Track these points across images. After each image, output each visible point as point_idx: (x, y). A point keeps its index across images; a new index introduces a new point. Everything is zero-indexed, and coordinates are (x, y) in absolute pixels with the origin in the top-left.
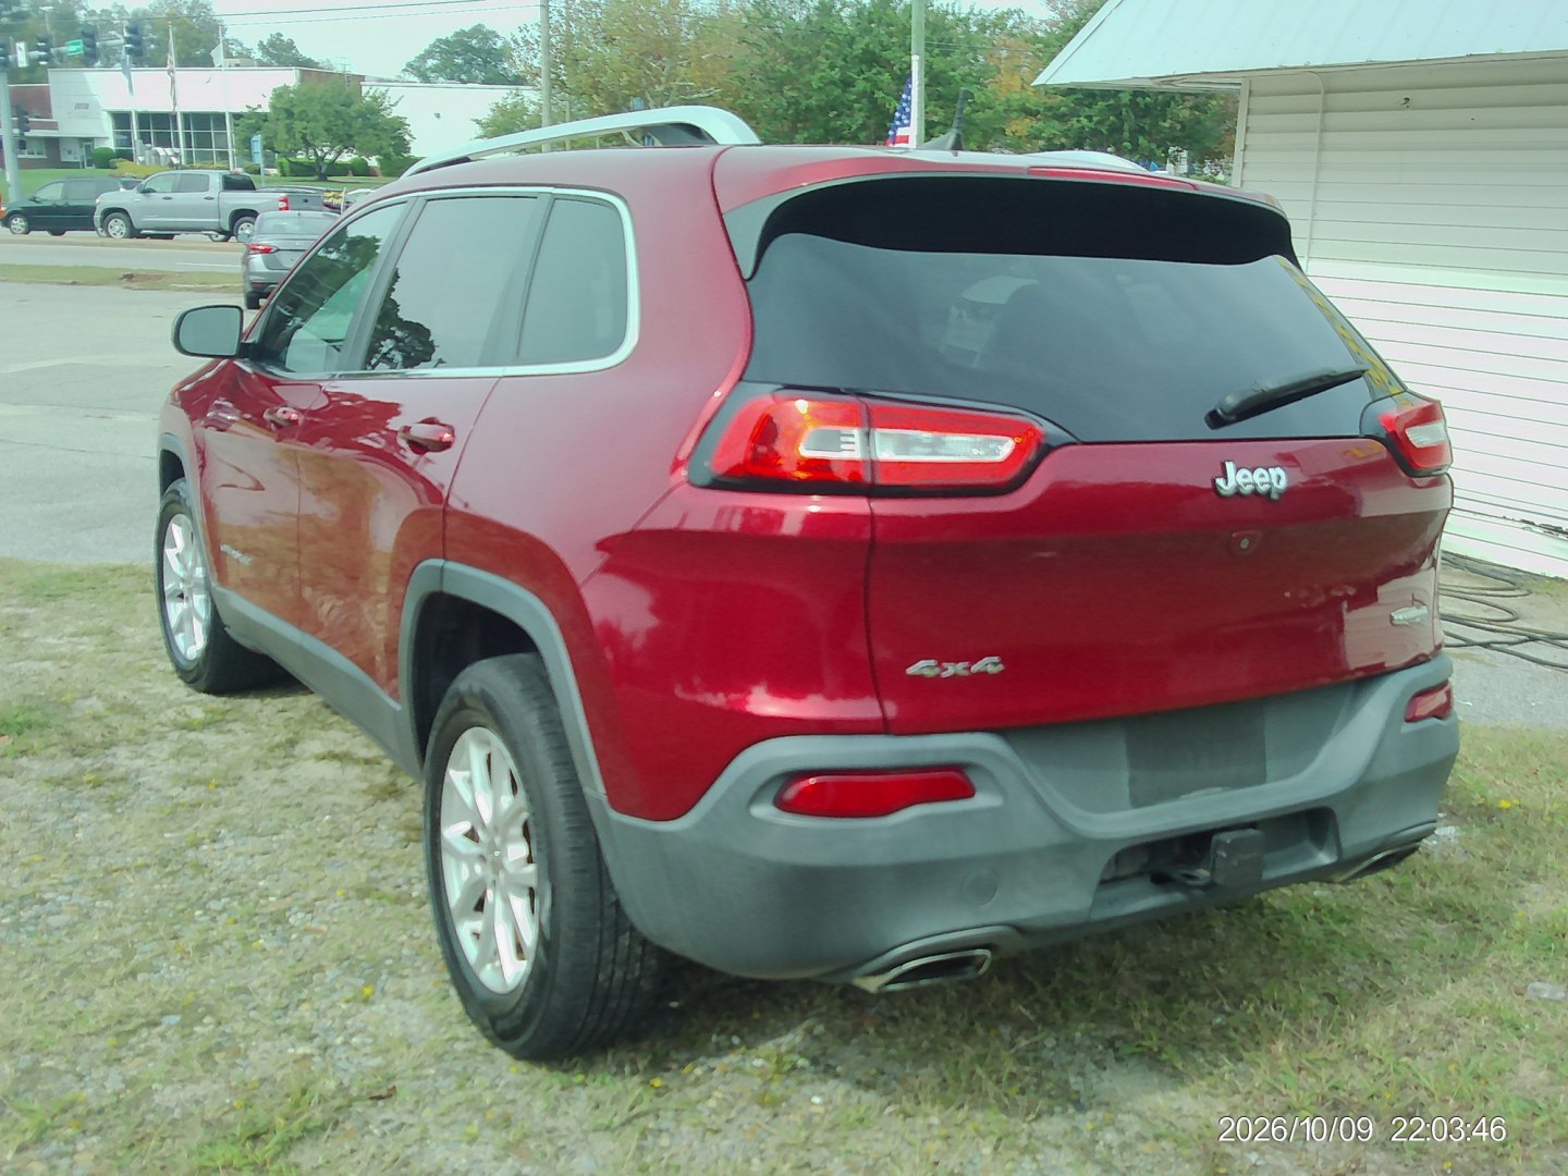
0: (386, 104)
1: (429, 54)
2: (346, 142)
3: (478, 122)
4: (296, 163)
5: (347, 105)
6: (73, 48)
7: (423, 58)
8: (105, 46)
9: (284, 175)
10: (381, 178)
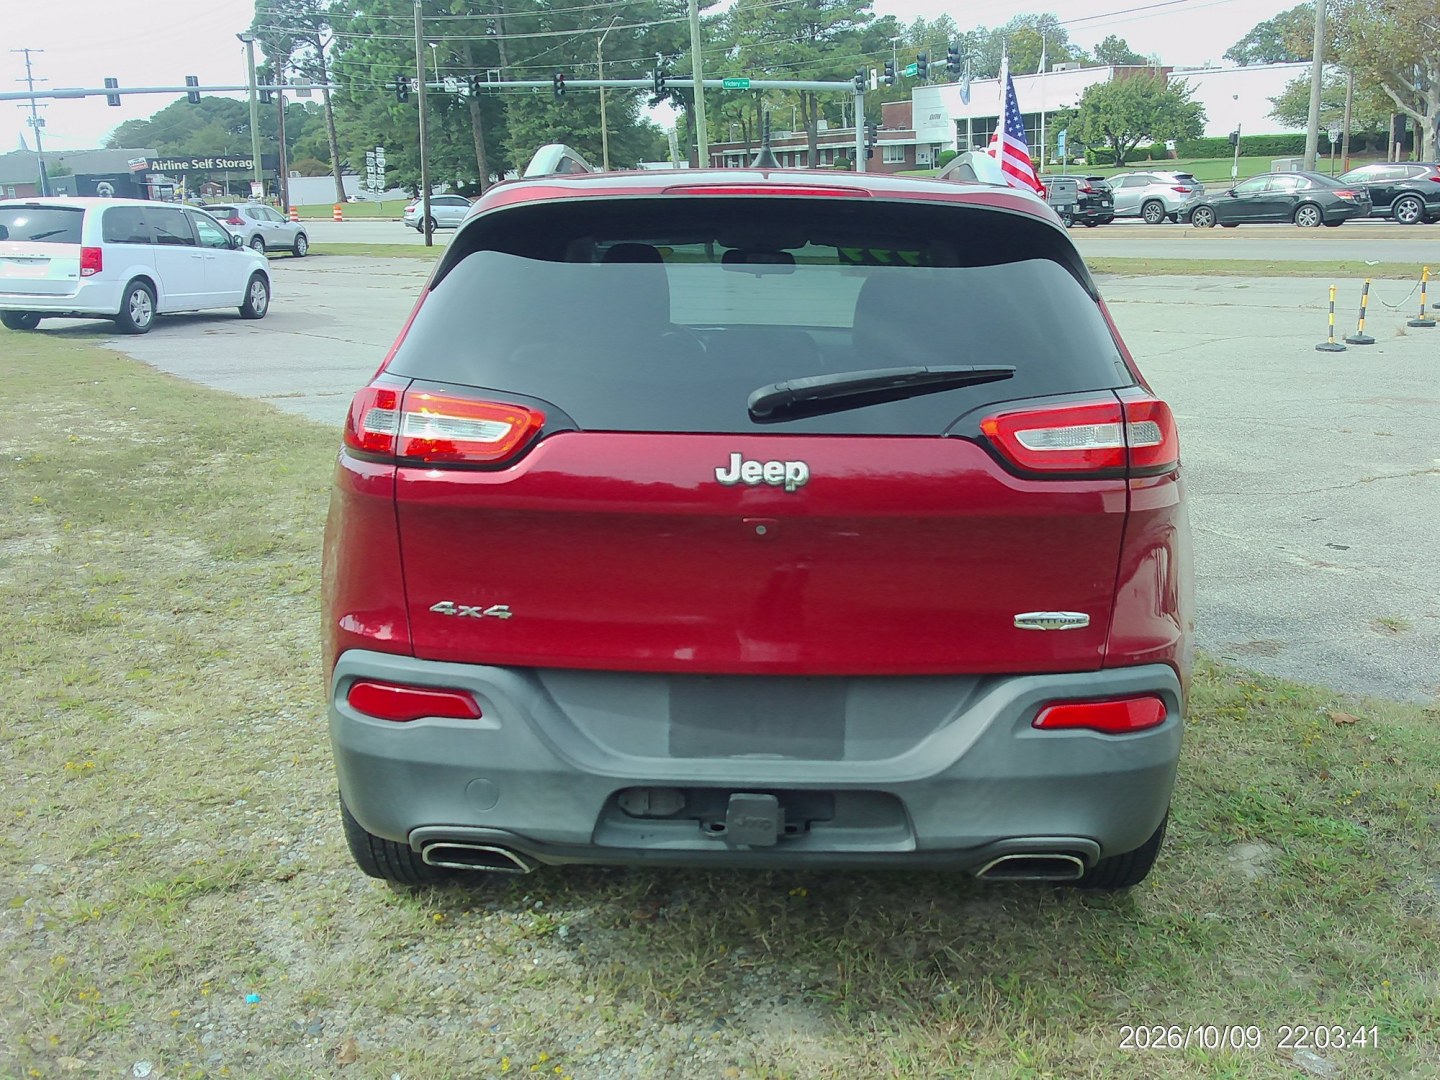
0: (1185, 92)
1: (1250, 38)
2: (1143, 129)
3: (1273, 100)
4: (1102, 153)
5: (1148, 96)
6: (911, 70)
7: (1243, 43)
8: (933, 67)
9: (1090, 164)
10: (1176, 161)
